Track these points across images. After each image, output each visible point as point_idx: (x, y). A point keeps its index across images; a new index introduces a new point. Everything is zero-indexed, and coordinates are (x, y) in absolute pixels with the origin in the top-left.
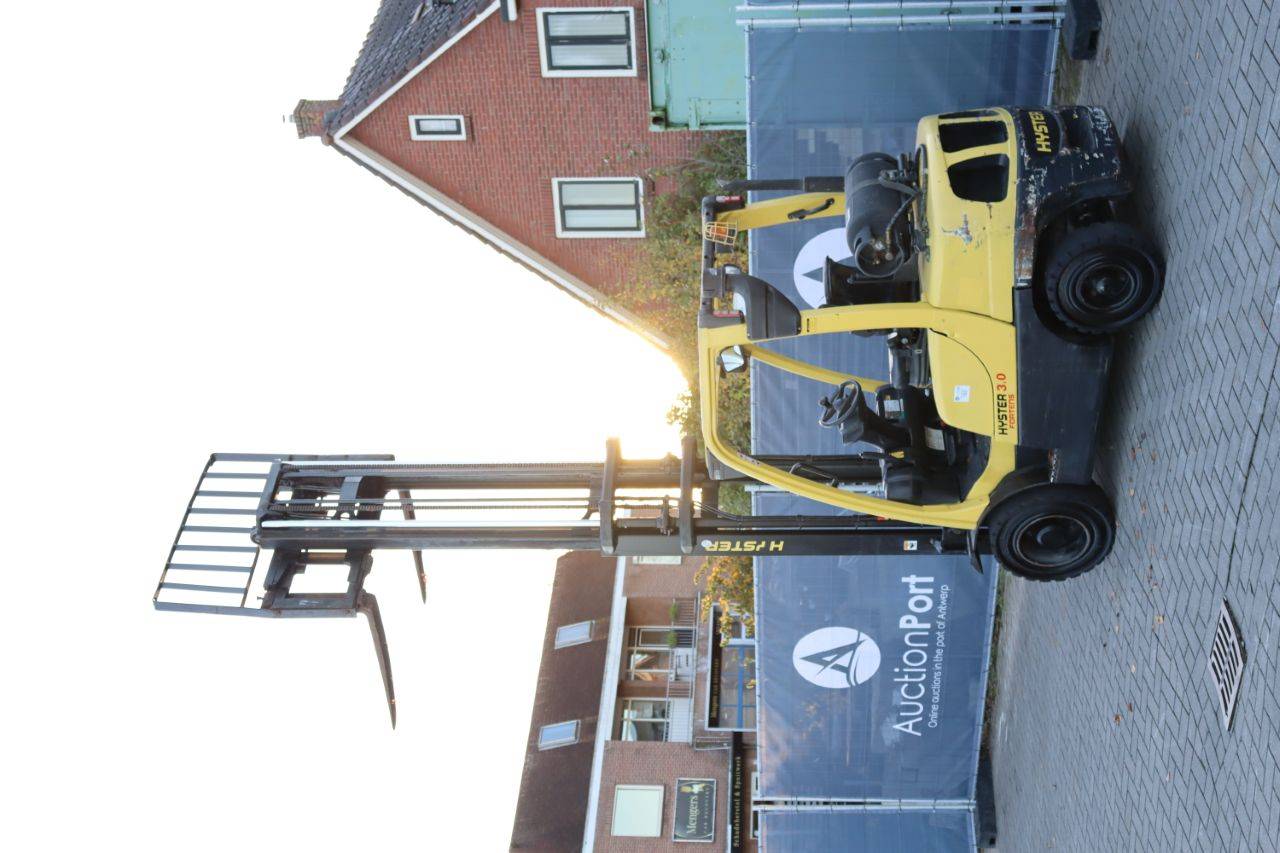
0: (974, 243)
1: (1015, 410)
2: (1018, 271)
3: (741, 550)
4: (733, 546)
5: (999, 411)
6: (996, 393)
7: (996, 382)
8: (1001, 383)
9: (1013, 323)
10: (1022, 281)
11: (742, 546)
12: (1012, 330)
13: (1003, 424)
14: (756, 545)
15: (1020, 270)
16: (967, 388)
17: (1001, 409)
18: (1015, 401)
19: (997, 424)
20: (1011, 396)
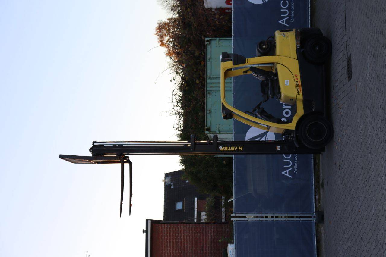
0: (286, 37)
1: (301, 86)
2: (297, 44)
3: (230, 150)
4: (228, 149)
5: (297, 87)
6: (296, 81)
7: (295, 77)
8: (296, 77)
9: (297, 59)
10: (298, 46)
11: (231, 149)
12: (297, 61)
13: (298, 91)
14: (235, 148)
15: (297, 43)
16: (288, 81)
17: (298, 86)
18: (300, 83)
19: (297, 91)
20: (299, 82)
